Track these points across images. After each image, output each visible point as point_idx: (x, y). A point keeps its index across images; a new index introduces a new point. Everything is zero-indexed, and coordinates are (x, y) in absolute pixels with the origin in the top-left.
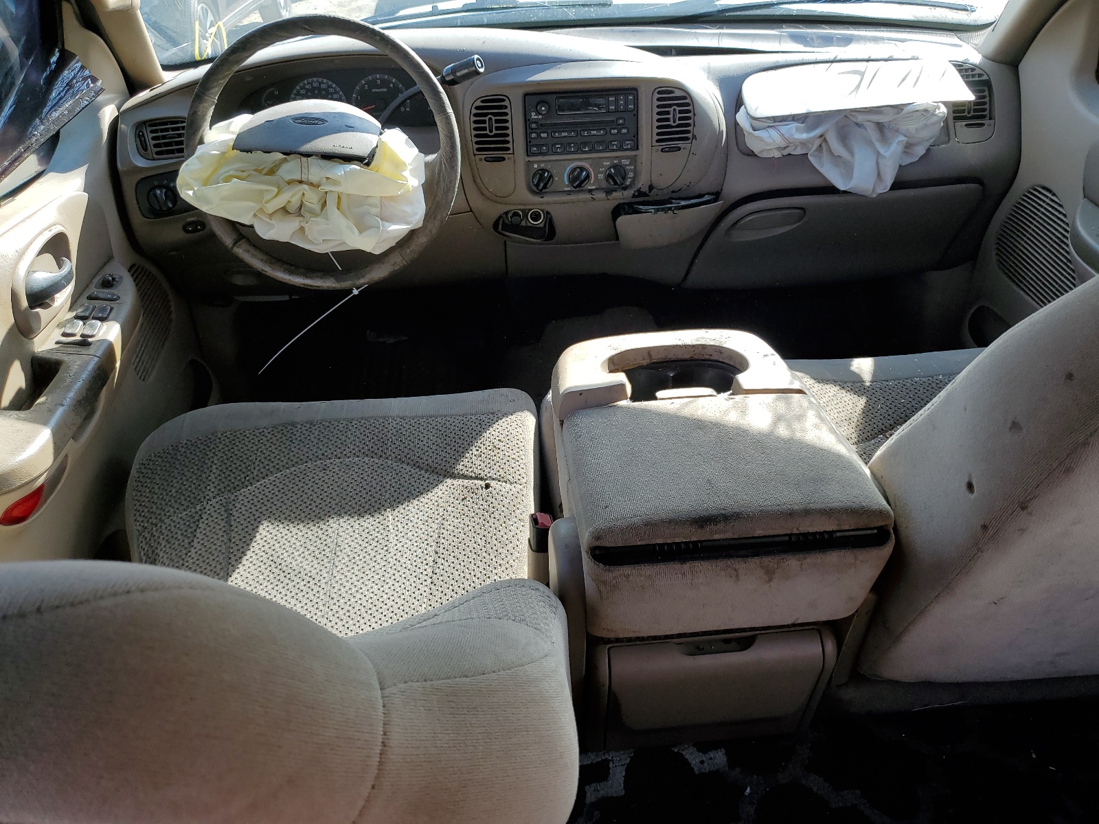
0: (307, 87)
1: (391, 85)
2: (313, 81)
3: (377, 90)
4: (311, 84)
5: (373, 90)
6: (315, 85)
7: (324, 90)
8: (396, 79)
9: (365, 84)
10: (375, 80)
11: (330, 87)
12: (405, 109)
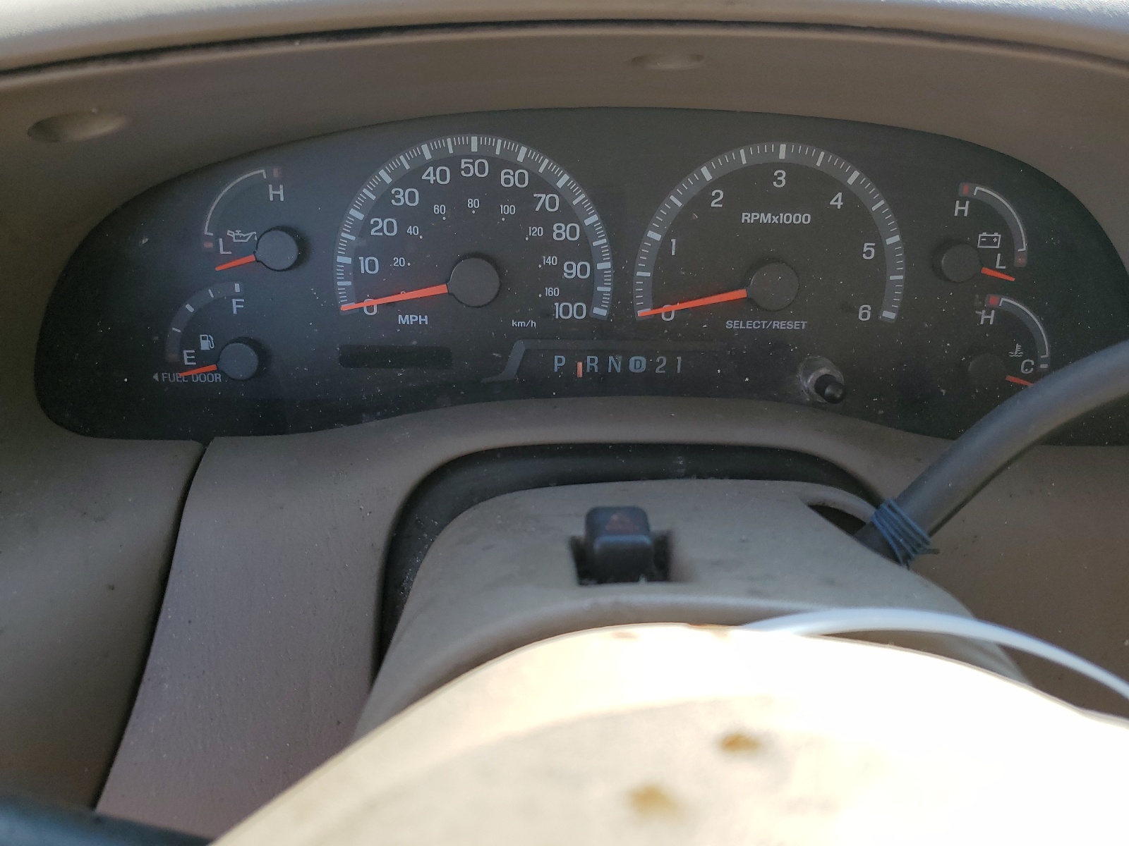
0: (430, 175)
1: (837, 201)
2: (464, 152)
3: (766, 218)
4: (453, 162)
5: (748, 218)
6: (471, 169)
7: (513, 195)
8: (865, 171)
9: (714, 184)
10: (764, 171)
11: (542, 184)
12: (876, 312)
